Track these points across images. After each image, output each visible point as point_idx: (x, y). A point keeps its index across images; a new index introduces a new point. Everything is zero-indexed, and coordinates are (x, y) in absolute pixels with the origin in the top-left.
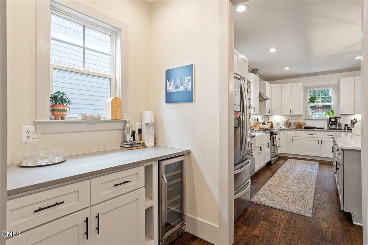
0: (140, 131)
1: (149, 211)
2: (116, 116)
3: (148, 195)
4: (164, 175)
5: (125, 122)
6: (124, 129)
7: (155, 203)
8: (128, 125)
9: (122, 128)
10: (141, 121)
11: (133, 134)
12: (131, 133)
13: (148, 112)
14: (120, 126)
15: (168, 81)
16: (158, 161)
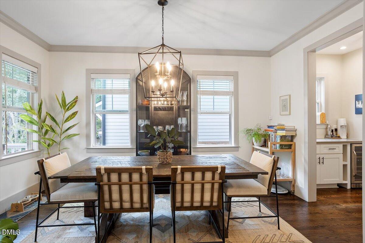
0: (336, 130)
1: (345, 166)
2: (323, 122)
3: (345, 159)
4: (354, 151)
5: (328, 125)
6: (327, 128)
7: (348, 163)
8: (329, 126)
9: (325, 128)
10: (337, 125)
11: (332, 131)
12: (331, 131)
13: (342, 119)
14: (324, 127)
15: (357, 101)
16: (351, 144)
